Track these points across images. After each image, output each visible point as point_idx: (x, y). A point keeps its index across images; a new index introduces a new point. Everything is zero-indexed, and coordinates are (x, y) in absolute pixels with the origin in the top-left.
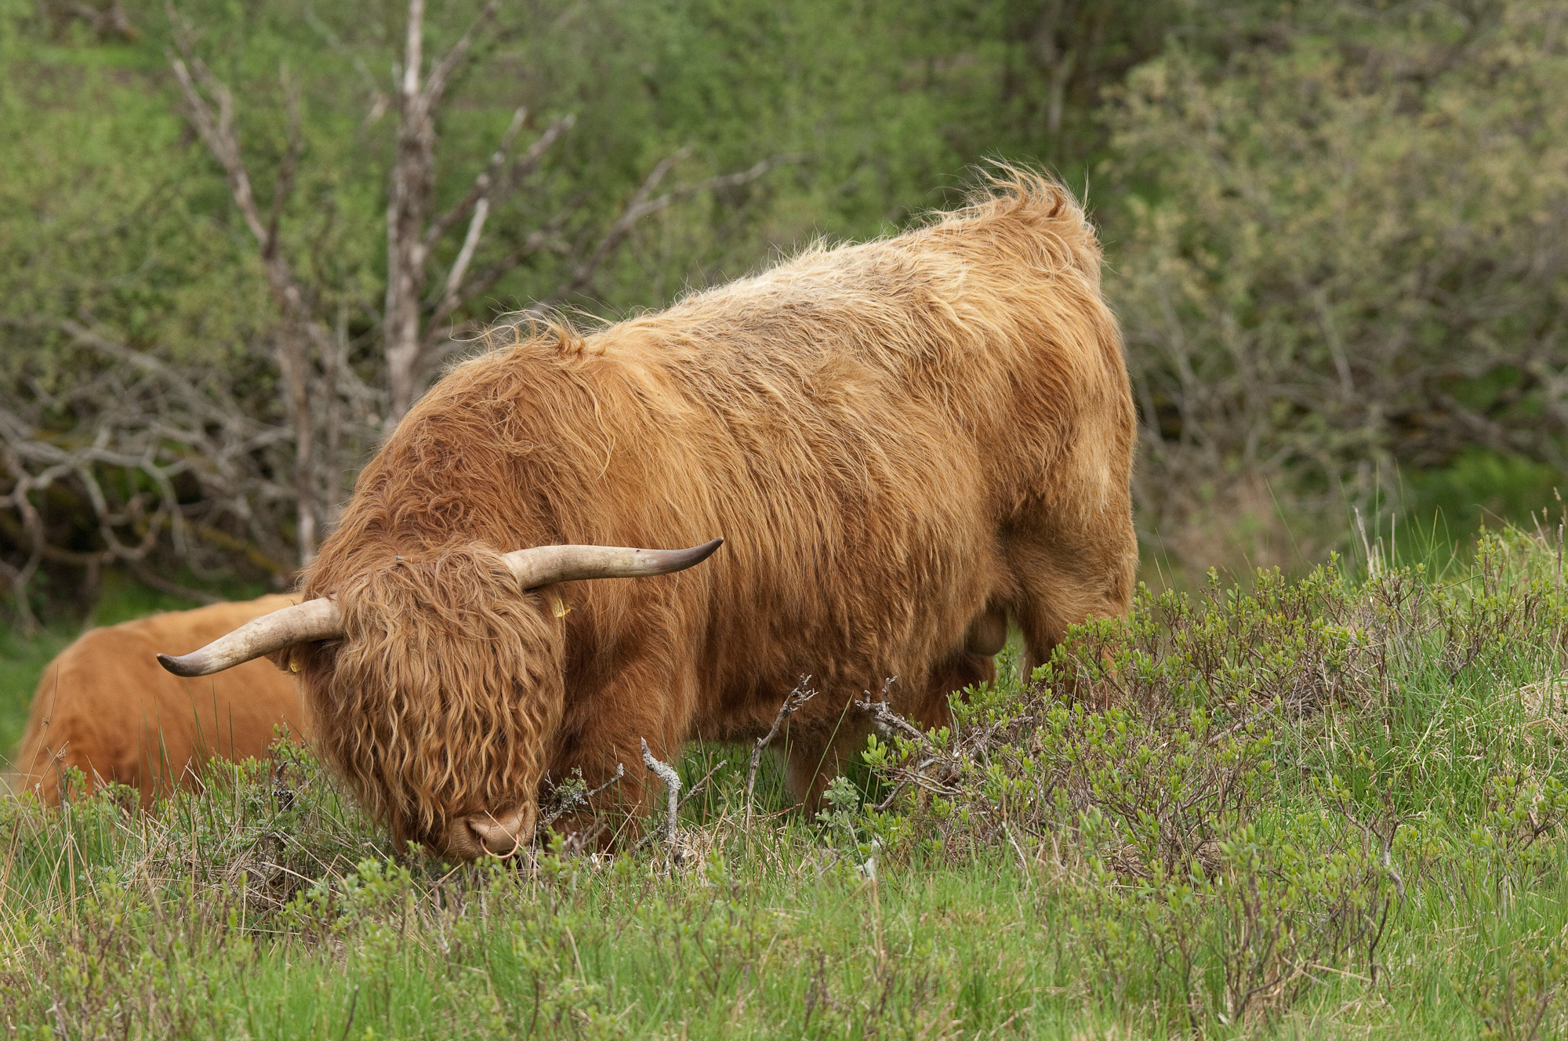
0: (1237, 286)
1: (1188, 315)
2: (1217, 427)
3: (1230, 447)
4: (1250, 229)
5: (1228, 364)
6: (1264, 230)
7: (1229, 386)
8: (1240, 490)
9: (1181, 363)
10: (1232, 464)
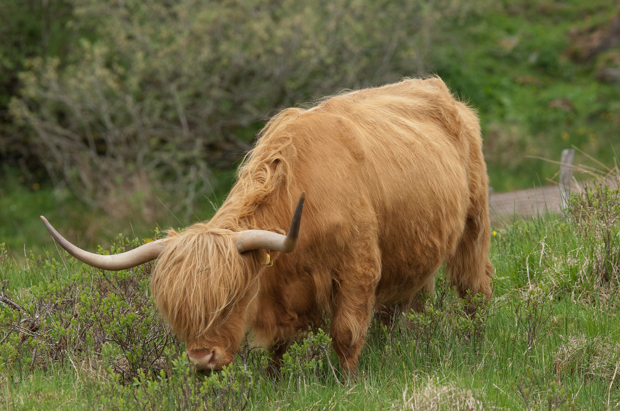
0: (134, 82)
1: (110, 96)
2: (123, 149)
3: (130, 159)
4: (140, 55)
5: (129, 119)
6: (147, 55)
7: (130, 130)
8: (135, 180)
9: (106, 118)
10: (131, 167)
